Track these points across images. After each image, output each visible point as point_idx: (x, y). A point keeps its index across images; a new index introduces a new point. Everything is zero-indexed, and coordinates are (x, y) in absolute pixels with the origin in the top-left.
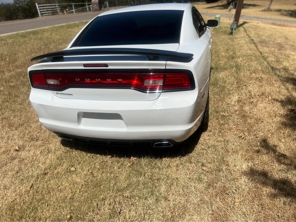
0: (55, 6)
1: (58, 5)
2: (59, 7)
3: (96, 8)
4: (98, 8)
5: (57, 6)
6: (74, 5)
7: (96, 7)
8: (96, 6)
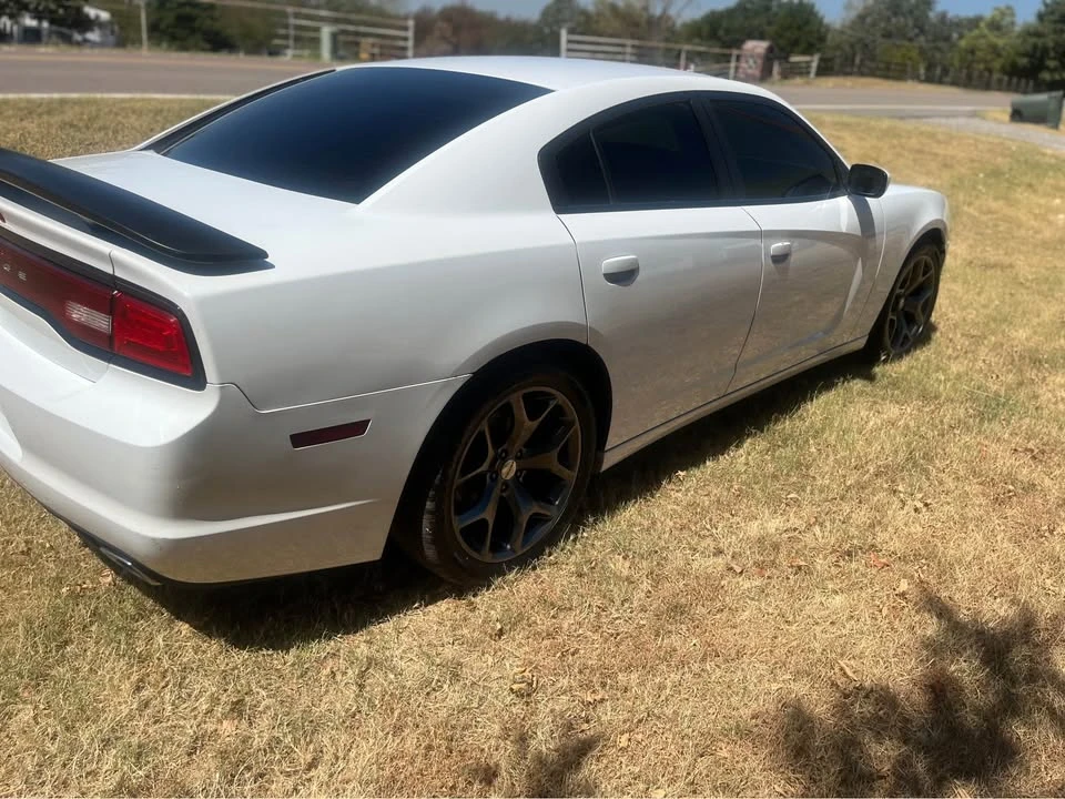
0: (623, 46)
1: (633, 46)
2: (634, 51)
3: (750, 71)
4: (757, 73)
5: (629, 50)
6: (688, 52)
7: (750, 67)
8: (754, 66)
